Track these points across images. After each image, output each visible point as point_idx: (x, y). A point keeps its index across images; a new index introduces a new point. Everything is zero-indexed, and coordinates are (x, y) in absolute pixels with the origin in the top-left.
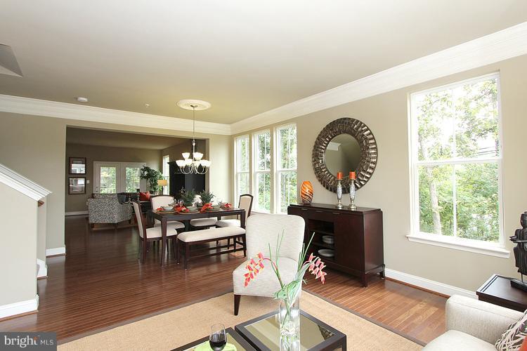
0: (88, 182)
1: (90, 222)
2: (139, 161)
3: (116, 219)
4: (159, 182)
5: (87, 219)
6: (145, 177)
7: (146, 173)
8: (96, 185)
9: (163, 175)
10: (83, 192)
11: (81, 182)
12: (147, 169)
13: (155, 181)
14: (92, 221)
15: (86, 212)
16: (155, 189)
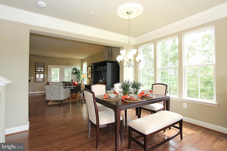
0: (45, 76)
1: (47, 99)
2: (71, 65)
3: (62, 98)
4: (82, 76)
5: (45, 96)
6: (74, 73)
7: (75, 71)
8: (49, 77)
9: (83, 72)
10: (43, 81)
11: (42, 76)
12: (75, 69)
13: (79, 75)
14: (47, 98)
15: (44, 92)
16: (79, 79)
